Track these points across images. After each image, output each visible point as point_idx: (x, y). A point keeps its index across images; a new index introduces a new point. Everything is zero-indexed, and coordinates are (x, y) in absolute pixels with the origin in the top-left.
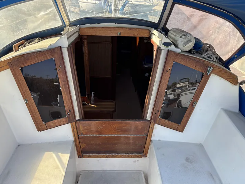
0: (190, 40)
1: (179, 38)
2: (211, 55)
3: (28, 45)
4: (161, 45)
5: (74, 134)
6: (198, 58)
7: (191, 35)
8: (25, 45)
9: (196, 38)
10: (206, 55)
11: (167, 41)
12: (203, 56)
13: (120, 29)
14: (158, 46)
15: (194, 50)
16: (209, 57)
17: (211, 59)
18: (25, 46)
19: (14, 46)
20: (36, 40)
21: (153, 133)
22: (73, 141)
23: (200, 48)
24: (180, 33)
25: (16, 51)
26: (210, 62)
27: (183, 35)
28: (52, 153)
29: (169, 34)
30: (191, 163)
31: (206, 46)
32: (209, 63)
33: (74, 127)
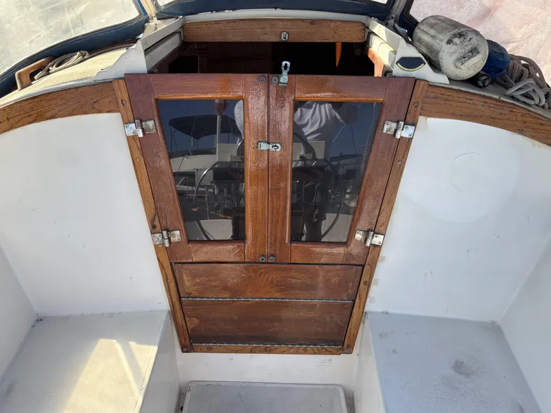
0: (476, 48)
1: (444, 43)
2: (534, 91)
3: (56, 71)
4: (392, 66)
5: (170, 295)
6: (497, 97)
7: (477, 33)
8: (49, 70)
9: (491, 43)
10: (520, 89)
11: (412, 52)
12: (510, 92)
13: (285, 23)
14: (385, 66)
15: (485, 77)
16: (527, 96)
17: (533, 99)
18: (48, 73)
19: (19, 74)
20: (76, 57)
21: (369, 294)
22: (169, 312)
23: (501, 70)
24: (446, 28)
25: (23, 88)
26: (530, 109)
27: (455, 36)
28: (114, 341)
29: (418, 32)
30: (468, 375)
31: (520, 63)
32: (526, 112)
33: (169, 278)
